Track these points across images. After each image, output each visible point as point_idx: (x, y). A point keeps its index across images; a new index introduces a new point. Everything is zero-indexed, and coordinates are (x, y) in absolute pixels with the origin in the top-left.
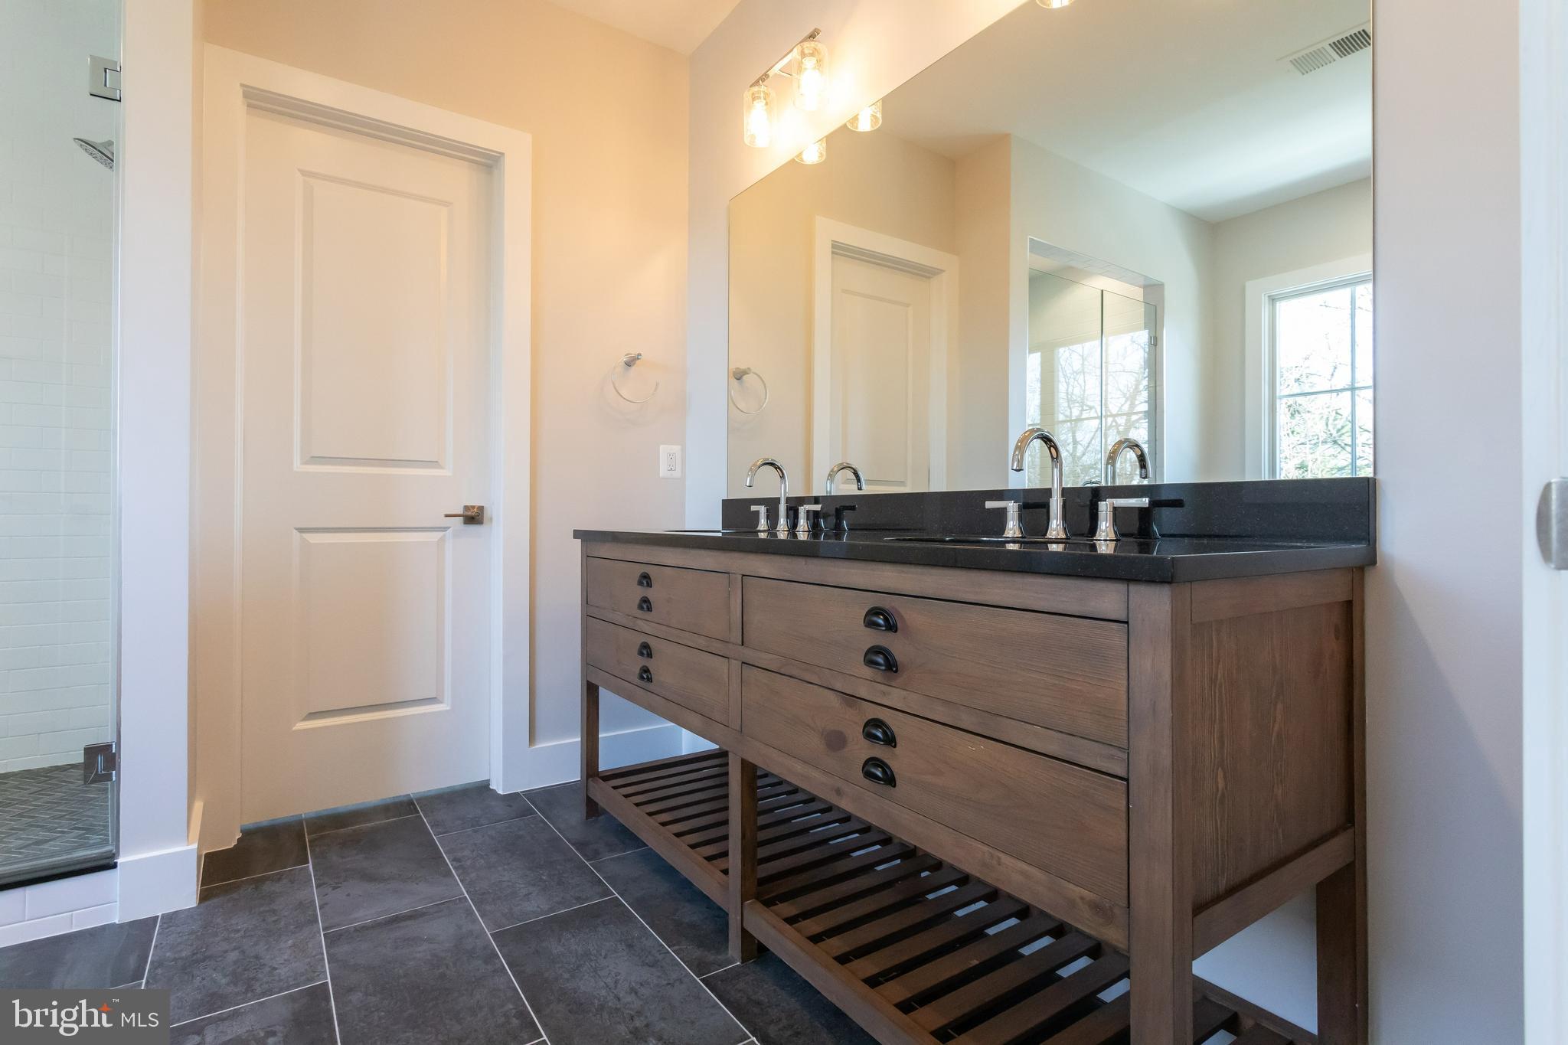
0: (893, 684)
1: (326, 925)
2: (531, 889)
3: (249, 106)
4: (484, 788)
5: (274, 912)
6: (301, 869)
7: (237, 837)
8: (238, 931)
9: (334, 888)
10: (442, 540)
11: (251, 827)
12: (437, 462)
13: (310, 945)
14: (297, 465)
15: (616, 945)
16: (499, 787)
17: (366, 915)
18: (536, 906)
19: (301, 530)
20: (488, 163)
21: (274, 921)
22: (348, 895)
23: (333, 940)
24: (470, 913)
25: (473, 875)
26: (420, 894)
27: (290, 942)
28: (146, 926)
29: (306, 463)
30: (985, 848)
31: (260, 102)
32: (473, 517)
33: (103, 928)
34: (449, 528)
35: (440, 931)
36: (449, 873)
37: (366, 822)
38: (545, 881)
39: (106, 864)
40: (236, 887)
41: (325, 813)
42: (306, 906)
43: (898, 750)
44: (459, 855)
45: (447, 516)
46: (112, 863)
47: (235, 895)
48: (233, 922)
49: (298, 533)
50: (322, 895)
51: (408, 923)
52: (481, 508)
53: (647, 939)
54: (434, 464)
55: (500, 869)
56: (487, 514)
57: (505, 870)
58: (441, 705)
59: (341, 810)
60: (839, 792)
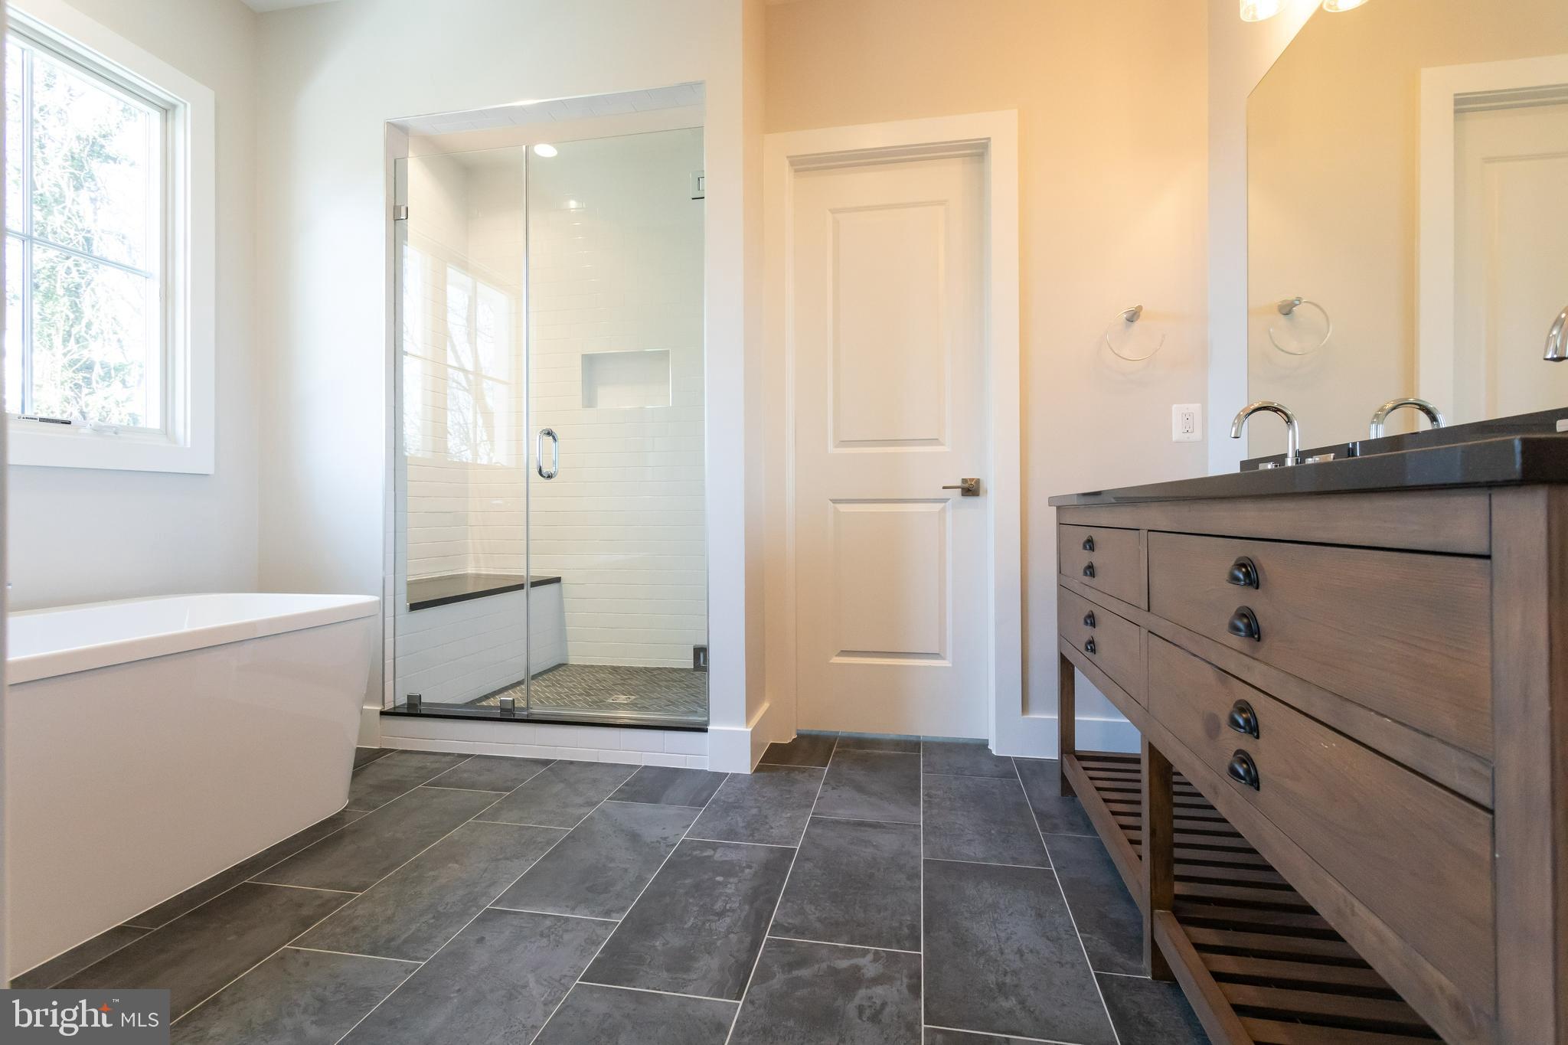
0: (1256, 656)
1: (816, 811)
2: (977, 837)
3: (796, 171)
4: (982, 746)
5: (790, 791)
6: (820, 770)
7: (793, 737)
8: (764, 797)
9: (833, 788)
10: (943, 510)
11: (805, 733)
12: (937, 439)
13: (799, 821)
14: (831, 449)
15: (1027, 909)
16: (994, 749)
17: (842, 814)
18: (973, 851)
19: (834, 501)
20: (978, 152)
21: (787, 798)
22: (840, 796)
23: (814, 822)
24: (916, 838)
25: (935, 811)
26: (890, 811)
27: (789, 815)
28: (719, 777)
29: (836, 447)
30: (1341, 890)
31: (805, 165)
32: (970, 490)
33: (701, 771)
34: (949, 499)
35: (888, 843)
36: (917, 804)
37: (878, 749)
38: (993, 834)
39: (702, 729)
40: (778, 769)
41: (857, 736)
42: (809, 795)
43: (1260, 741)
44: (933, 792)
45: (944, 488)
46: (705, 727)
47: (774, 774)
48: (765, 790)
49: (832, 504)
50: (824, 791)
51: (870, 829)
52: (978, 481)
53: (1060, 917)
54: (934, 441)
55: (959, 813)
56: (982, 486)
57: (963, 815)
58: (944, 661)
59: (866, 736)
60: (1215, 790)
